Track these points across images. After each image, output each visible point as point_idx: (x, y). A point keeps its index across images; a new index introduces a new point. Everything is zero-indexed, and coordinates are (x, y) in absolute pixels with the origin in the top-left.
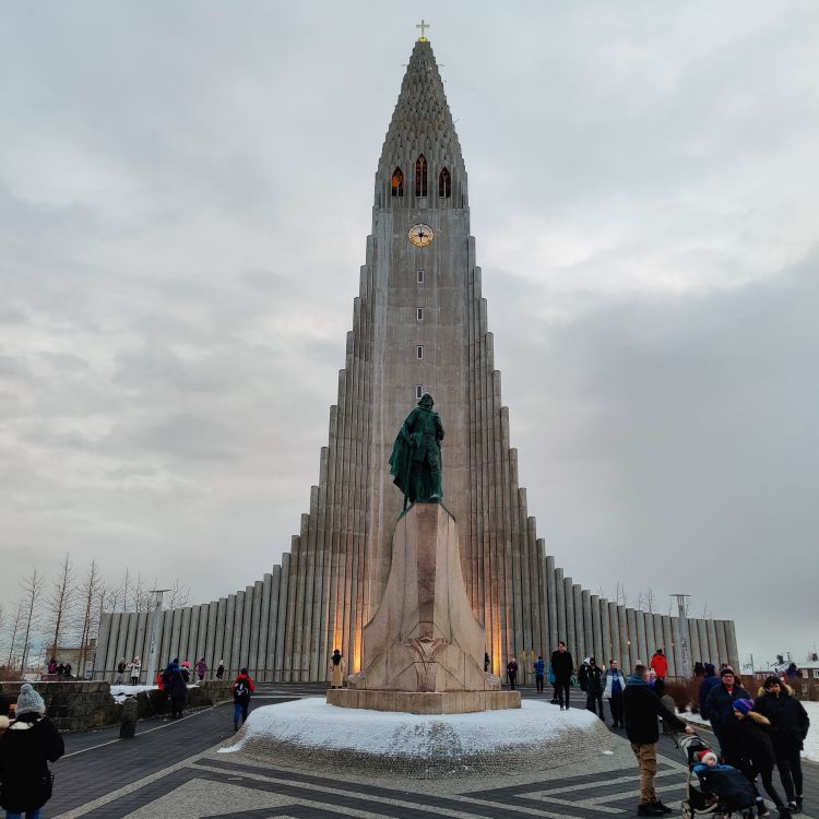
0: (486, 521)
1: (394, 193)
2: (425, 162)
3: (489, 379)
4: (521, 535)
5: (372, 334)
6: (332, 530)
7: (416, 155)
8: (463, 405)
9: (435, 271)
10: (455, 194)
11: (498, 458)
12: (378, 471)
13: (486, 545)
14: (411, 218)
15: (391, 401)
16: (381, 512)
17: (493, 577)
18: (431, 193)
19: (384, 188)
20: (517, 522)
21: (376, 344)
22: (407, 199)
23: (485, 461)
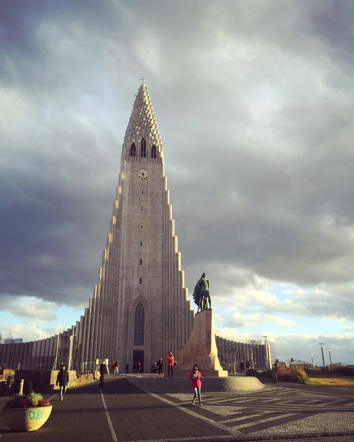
0: (170, 303)
1: (131, 155)
2: (145, 142)
3: (172, 240)
4: (185, 308)
5: (121, 217)
6: (103, 306)
7: (141, 138)
8: (161, 251)
9: (149, 191)
10: (158, 157)
11: (176, 275)
12: (123, 279)
13: (170, 312)
14: (139, 166)
15: (129, 247)
16: (123, 297)
17: (173, 326)
18: (148, 156)
19: (127, 152)
20: (183, 303)
21: (122, 222)
22: (137, 157)
23: (170, 275)
